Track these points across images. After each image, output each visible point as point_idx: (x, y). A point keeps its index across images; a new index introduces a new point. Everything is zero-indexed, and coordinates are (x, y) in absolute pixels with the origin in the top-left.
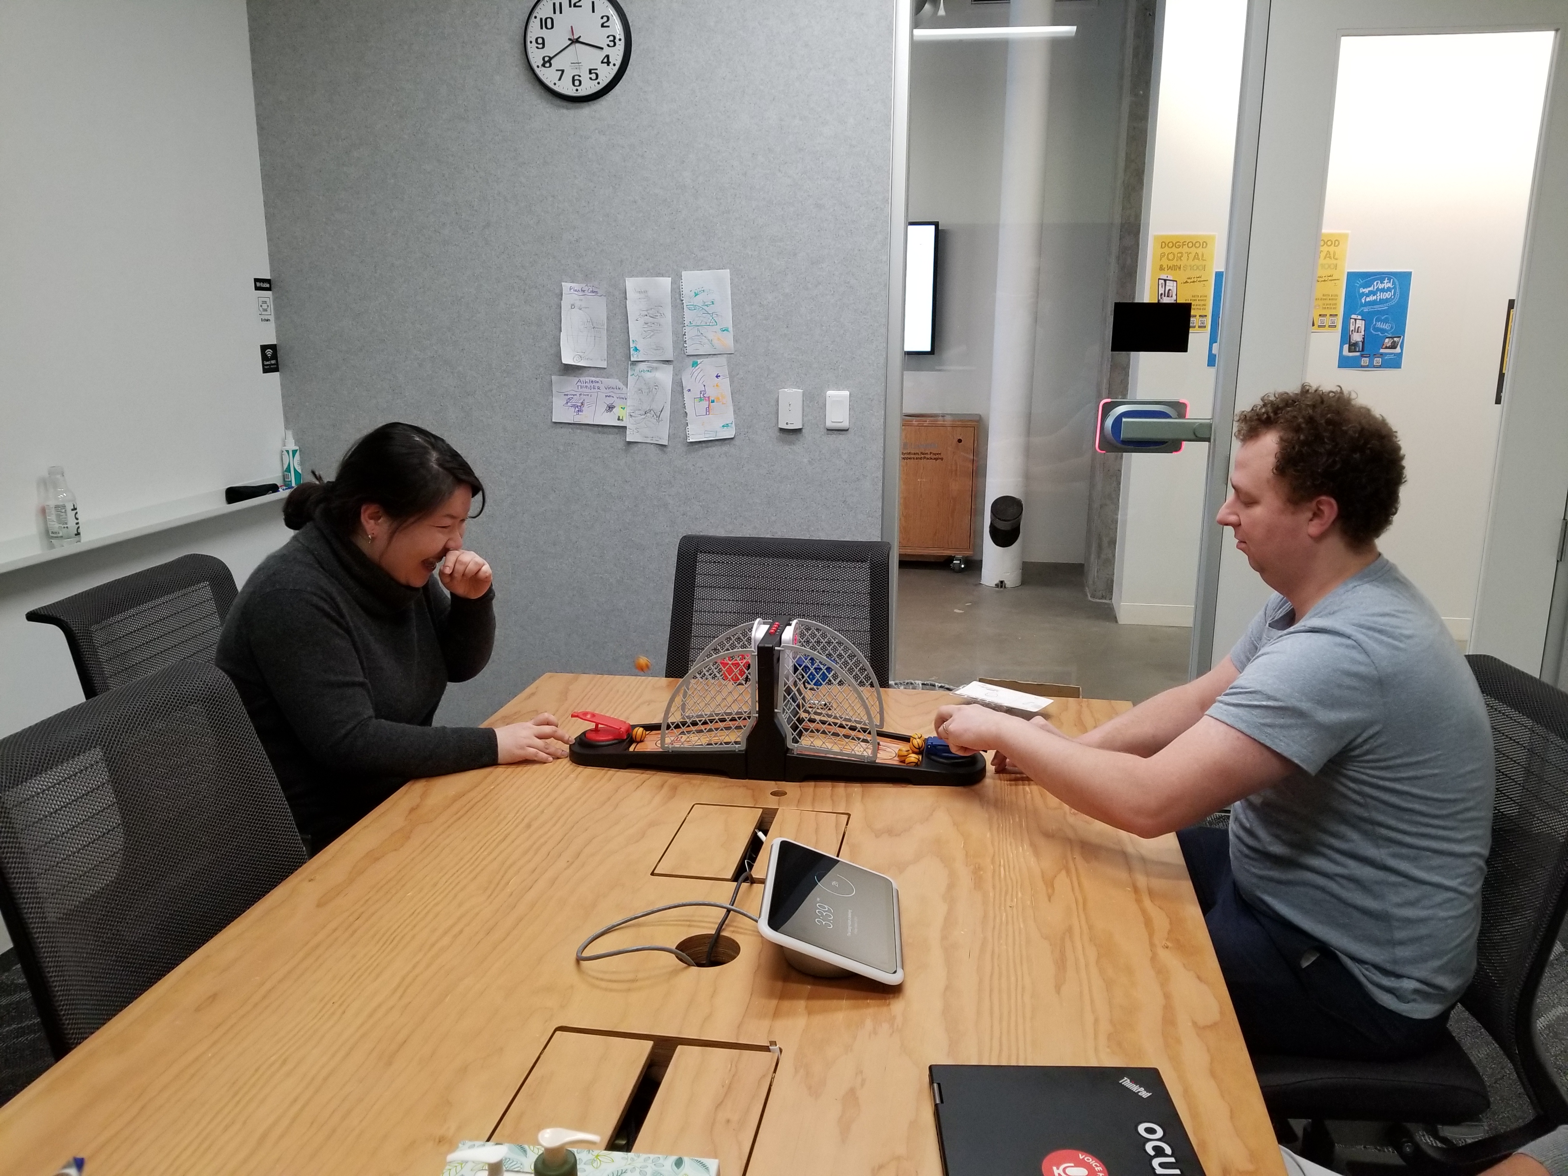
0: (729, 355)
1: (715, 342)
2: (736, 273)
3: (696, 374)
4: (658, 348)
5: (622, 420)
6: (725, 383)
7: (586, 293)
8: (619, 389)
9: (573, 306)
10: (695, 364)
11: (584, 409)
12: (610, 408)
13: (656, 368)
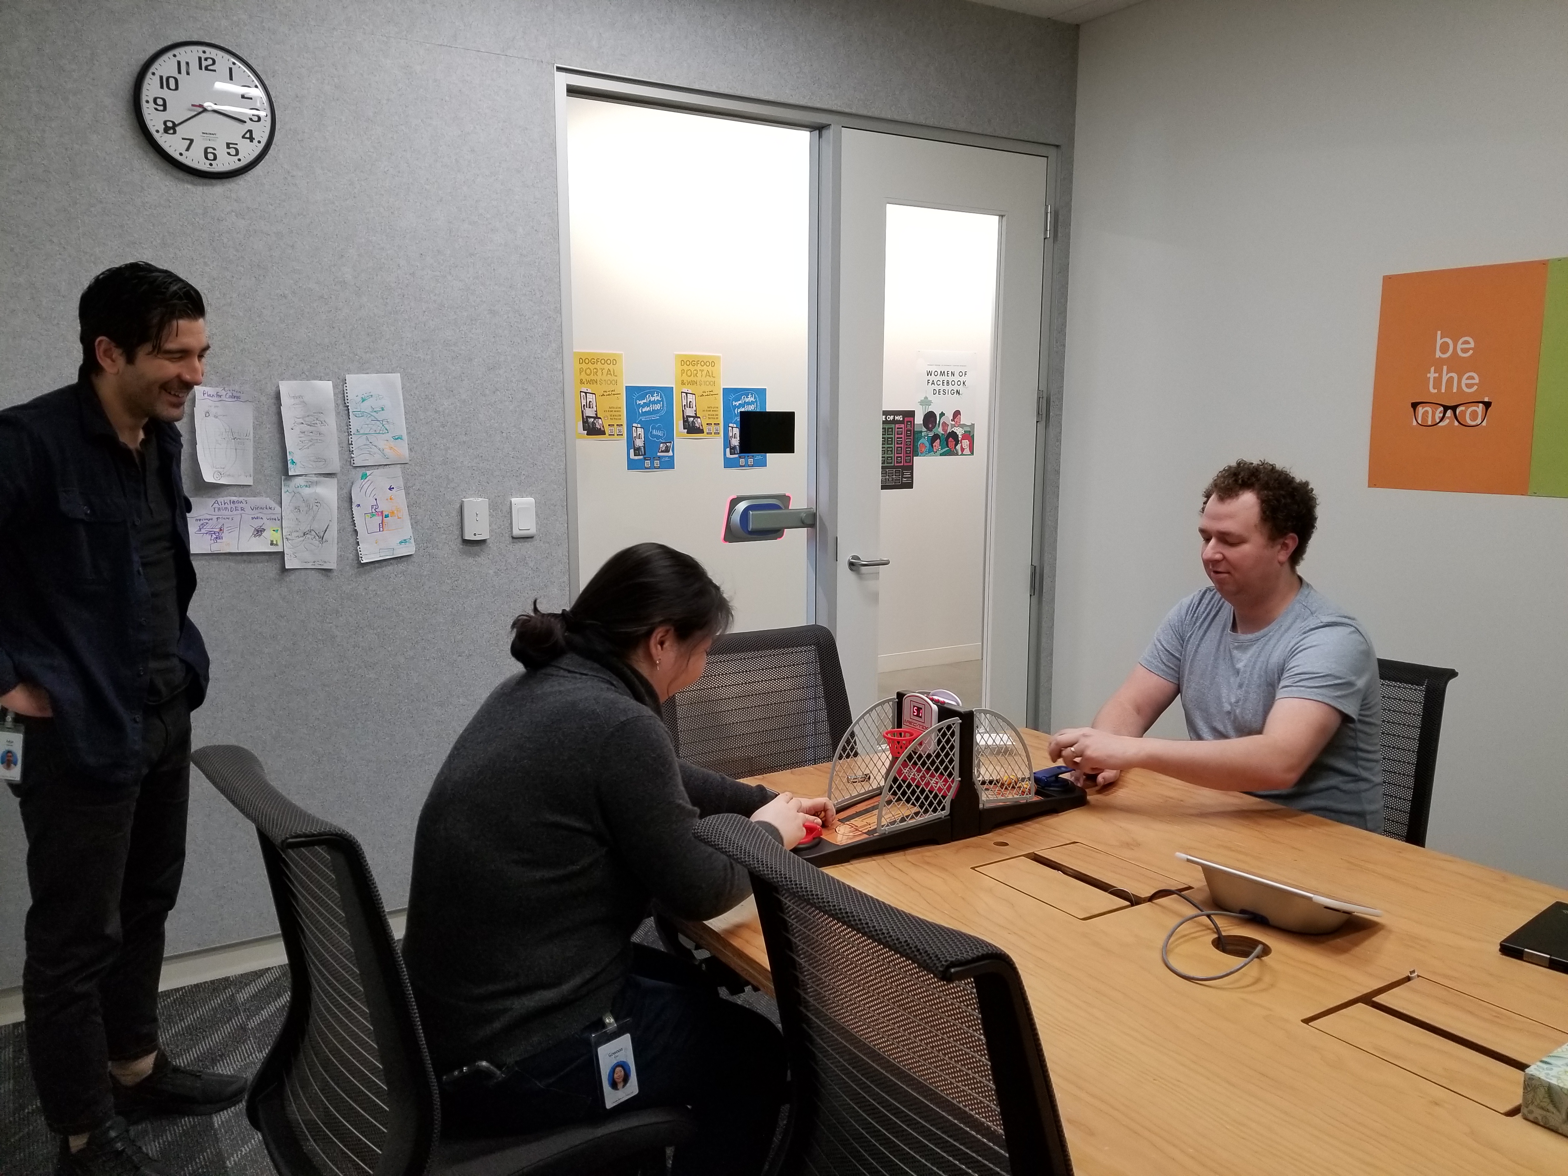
0: (403, 466)
1: (387, 451)
2: (407, 377)
3: (366, 487)
4: (318, 459)
5: (277, 545)
6: (400, 496)
7: (223, 398)
8: (270, 508)
9: (207, 414)
10: (364, 476)
11: (225, 535)
12: (258, 531)
13: (317, 483)
